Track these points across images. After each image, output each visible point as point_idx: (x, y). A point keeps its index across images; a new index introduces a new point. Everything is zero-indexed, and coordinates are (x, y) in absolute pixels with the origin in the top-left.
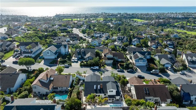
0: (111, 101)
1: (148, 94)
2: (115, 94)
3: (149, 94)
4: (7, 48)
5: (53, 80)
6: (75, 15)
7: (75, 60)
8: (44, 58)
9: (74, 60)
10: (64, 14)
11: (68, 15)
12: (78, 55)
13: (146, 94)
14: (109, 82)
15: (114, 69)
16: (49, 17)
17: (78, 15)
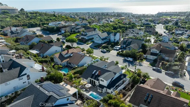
0: (100, 91)
1: (147, 102)
3: (149, 103)
4: (75, 30)
5: (71, 56)
6: (180, 13)
7: (117, 48)
8: (94, 42)
9: (115, 48)
10: (167, 12)
11: (171, 13)
12: (123, 44)
13: (145, 101)
14: (111, 71)
15: (152, 66)
16: (151, 15)
17: (182, 13)
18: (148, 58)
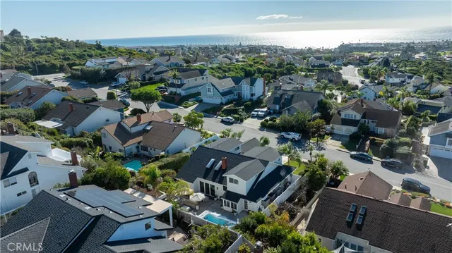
0: (230, 209)
2: (245, 194)
3: (359, 227)
4: (153, 76)
5: (148, 131)
6: (387, 45)
7: (260, 113)
8: (202, 100)
9: (256, 113)
10: (360, 44)
11: (369, 45)
12: (274, 103)
13: (349, 224)
14: (254, 158)
15: (347, 149)
16: (326, 50)
18: (335, 131)
